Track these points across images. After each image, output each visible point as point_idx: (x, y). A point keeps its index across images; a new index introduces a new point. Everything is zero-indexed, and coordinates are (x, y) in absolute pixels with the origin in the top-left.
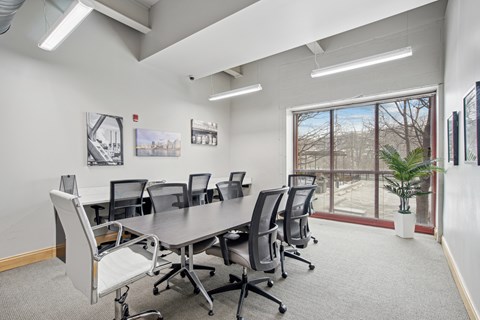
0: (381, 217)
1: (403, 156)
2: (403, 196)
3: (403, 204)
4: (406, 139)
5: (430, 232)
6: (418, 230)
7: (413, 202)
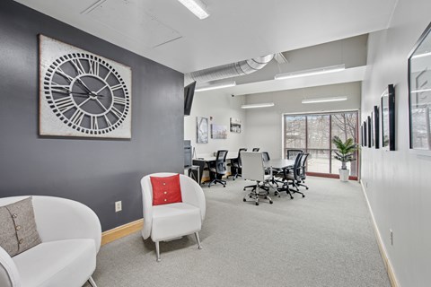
0: (333, 173)
1: (344, 142)
2: (343, 161)
3: (344, 165)
4: (345, 131)
5: (356, 179)
6: (351, 178)
7: (348, 165)
